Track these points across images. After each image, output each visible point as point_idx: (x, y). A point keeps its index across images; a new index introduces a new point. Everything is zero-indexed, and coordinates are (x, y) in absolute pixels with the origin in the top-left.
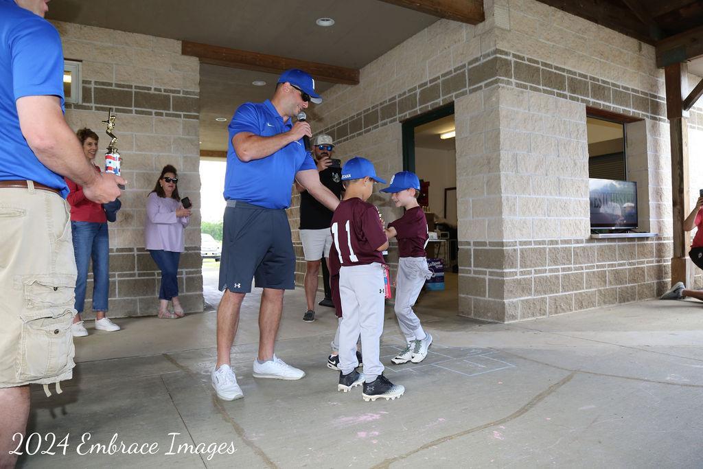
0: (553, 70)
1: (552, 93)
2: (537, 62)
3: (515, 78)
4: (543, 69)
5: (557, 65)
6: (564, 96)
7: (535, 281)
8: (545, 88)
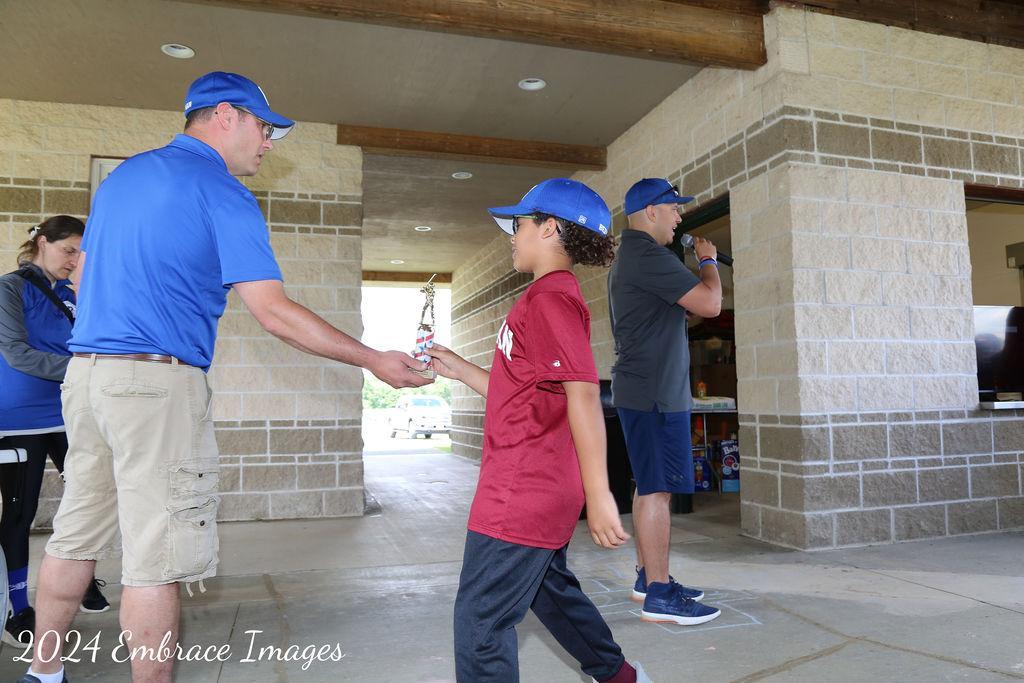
0: (896, 130)
1: (894, 168)
2: (863, 120)
3: (820, 150)
4: (874, 130)
5: (903, 122)
6: (919, 172)
7: (864, 482)
8: (879, 161)
